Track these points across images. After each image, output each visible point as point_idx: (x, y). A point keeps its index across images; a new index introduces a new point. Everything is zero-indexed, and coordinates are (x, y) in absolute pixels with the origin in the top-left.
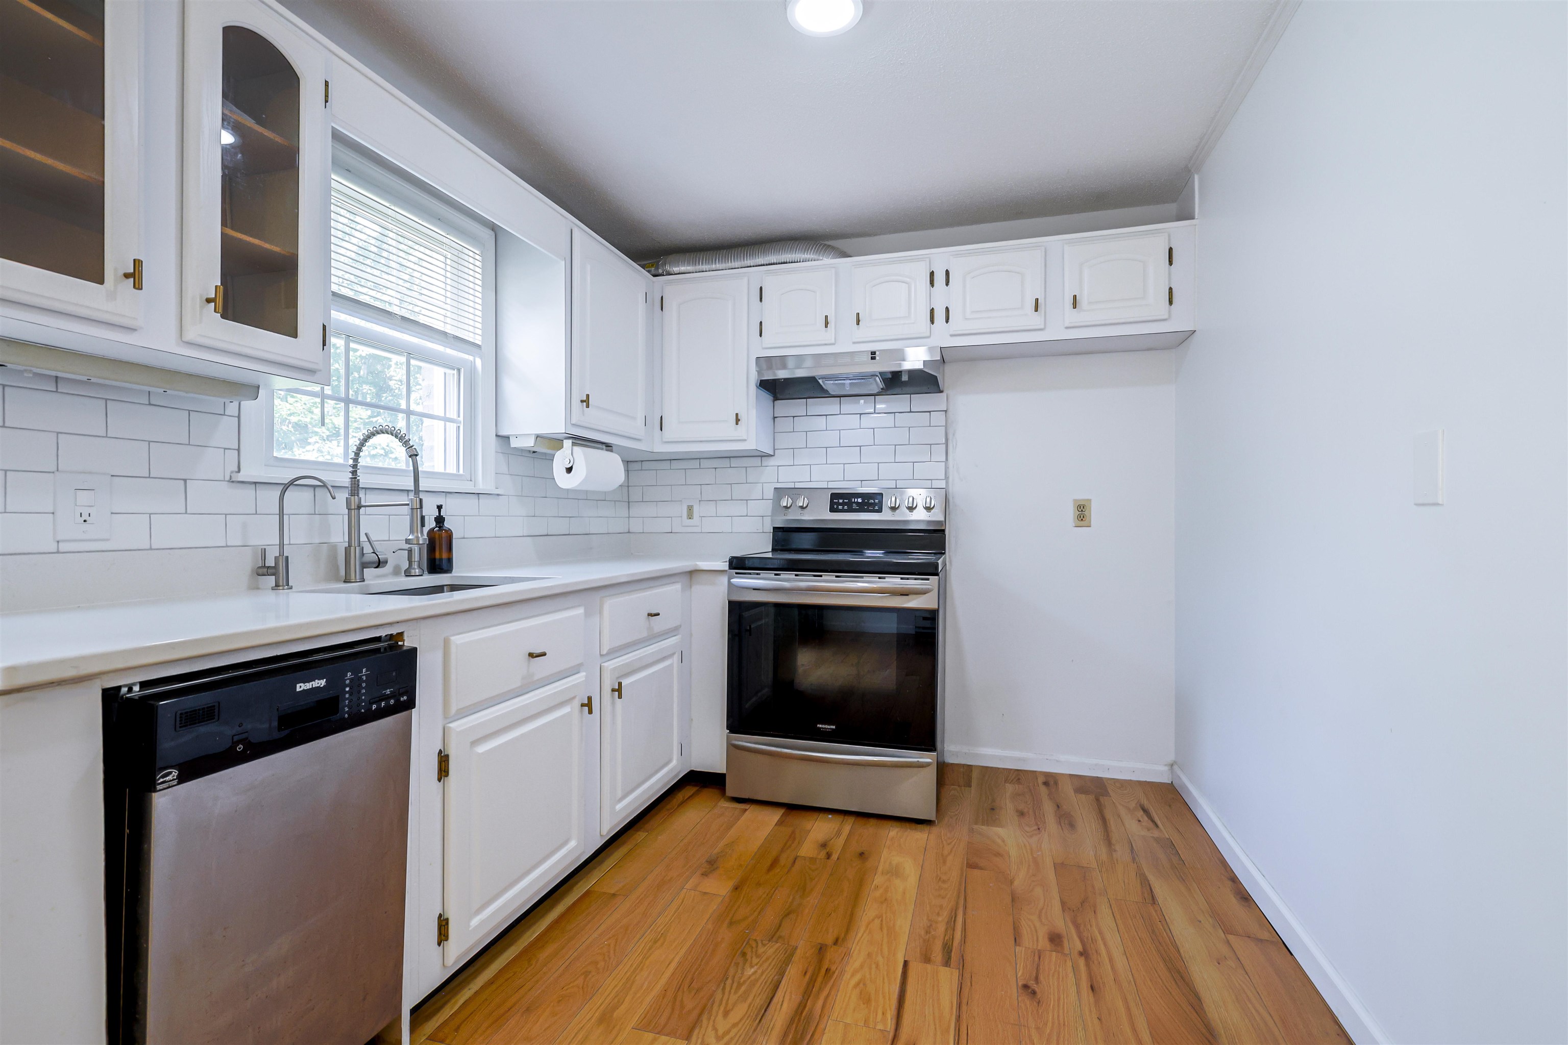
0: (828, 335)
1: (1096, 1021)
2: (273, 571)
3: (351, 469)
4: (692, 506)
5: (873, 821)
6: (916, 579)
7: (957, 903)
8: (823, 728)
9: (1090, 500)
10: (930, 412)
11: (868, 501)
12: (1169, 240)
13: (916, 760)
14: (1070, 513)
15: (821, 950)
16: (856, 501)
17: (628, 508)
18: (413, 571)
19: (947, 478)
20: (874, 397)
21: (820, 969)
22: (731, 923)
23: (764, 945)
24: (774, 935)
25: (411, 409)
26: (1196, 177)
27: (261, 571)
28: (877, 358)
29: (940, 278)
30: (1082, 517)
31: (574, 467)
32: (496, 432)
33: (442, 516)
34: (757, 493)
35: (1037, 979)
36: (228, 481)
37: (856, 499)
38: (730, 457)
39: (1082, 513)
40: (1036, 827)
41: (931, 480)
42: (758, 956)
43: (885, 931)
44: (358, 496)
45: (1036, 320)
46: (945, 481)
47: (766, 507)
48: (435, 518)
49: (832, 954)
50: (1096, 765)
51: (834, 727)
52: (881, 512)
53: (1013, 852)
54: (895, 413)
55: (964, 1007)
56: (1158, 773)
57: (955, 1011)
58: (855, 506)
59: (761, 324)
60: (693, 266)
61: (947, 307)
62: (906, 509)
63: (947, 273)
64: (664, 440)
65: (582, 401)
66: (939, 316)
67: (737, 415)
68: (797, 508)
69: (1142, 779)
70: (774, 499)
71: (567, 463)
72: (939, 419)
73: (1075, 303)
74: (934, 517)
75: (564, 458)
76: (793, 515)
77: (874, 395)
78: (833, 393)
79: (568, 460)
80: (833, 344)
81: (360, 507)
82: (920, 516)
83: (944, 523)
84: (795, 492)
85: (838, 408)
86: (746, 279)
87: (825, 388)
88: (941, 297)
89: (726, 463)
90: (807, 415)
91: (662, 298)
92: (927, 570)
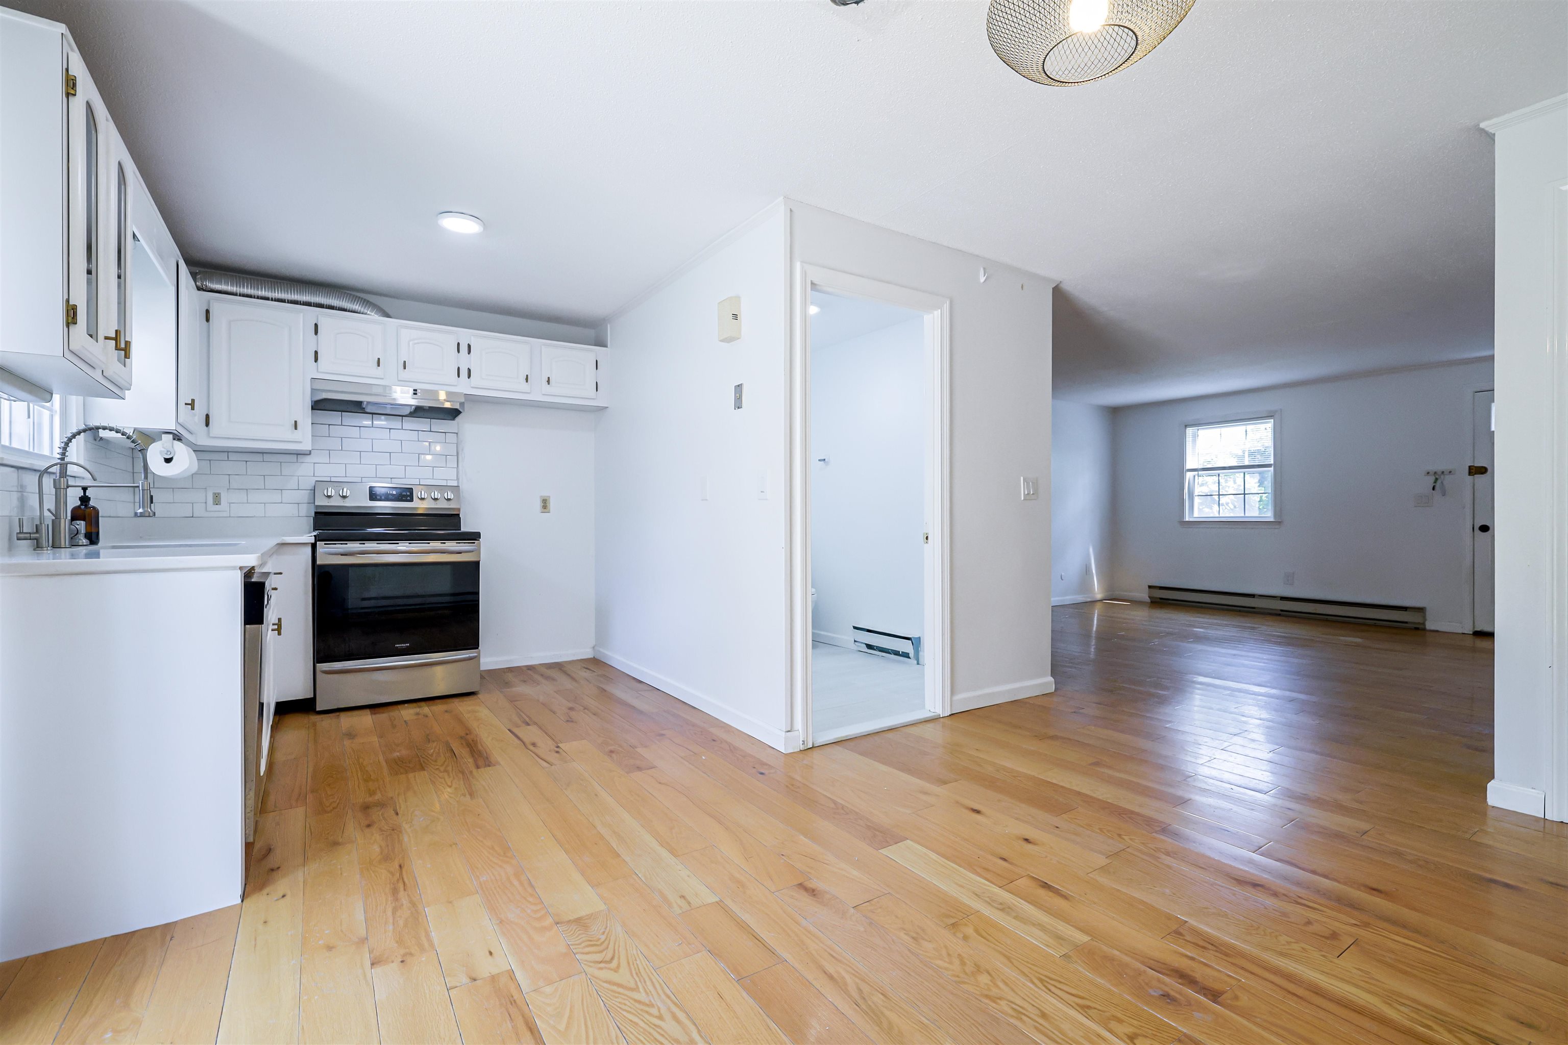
0: (379, 372)
4: (219, 494)
5: (438, 701)
6: (464, 543)
8: (400, 647)
9: (549, 497)
10: (447, 433)
11: (402, 493)
12: (596, 356)
13: (468, 656)
14: (538, 504)
15: (462, 737)
18: (80, 541)
19: (458, 479)
20: (401, 417)
26: (609, 326)
27: (22, 536)
28: (419, 394)
29: (464, 349)
30: (545, 507)
31: (174, 458)
32: (84, 421)
33: (88, 496)
34: (293, 484)
37: (392, 492)
38: (263, 453)
39: (545, 504)
40: (537, 684)
41: (448, 480)
44: (66, 477)
45: (524, 386)
46: (456, 480)
47: (304, 496)
48: (80, 497)
50: (554, 655)
51: (408, 645)
52: (413, 501)
53: (531, 693)
54: (420, 431)
56: (587, 653)
58: (392, 497)
59: (316, 353)
60: (237, 287)
61: (469, 368)
62: (431, 499)
63: (469, 346)
64: (211, 435)
65: (186, 404)
66: (464, 373)
67: (296, 422)
68: (340, 498)
69: (579, 658)
70: (314, 490)
71: (166, 454)
72: (451, 438)
73: (548, 382)
74: (452, 505)
75: (163, 449)
76: (336, 502)
77: (402, 416)
78: (368, 411)
79: (168, 451)
80: (382, 379)
81: (68, 487)
82: (443, 504)
83: (459, 510)
84: (336, 484)
85: (370, 423)
86: (302, 314)
87: (364, 407)
88: (464, 361)
89: (259, 457)
90: (342, 425)
91: (208, 312)
92: (474, 537)
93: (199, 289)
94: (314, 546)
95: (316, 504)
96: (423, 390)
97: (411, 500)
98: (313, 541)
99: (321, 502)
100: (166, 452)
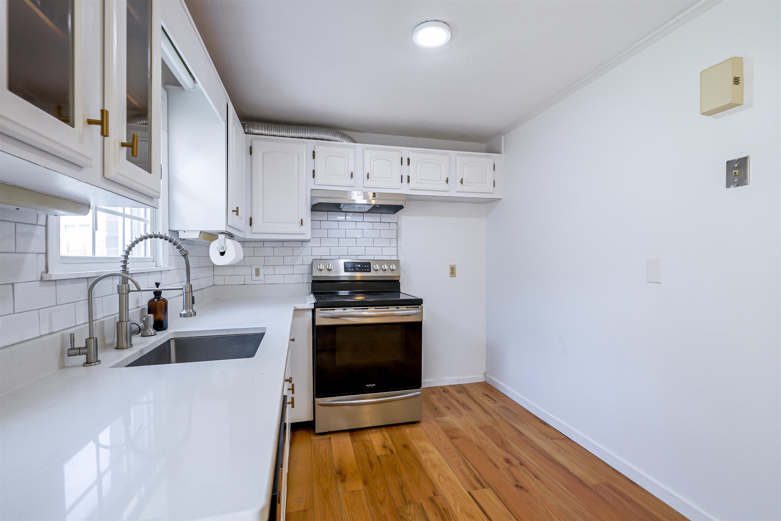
0: (351, 182)
1: (549, 490)
2: (86, 350)
3: (122, 264)
4: (259, 269)
5: (394, 428)
6: (411, 308)
7: (462, 457)
8: (369, 386)
9: (455, 266)
10: (390, 223)
11: (364, 266)
12: (494, 161)
13: (414, 394)
14: (448, 271)
15: (432, 500)
16: (357, 266)
17: (213, 270)
18: (149, 332)
19: (397, 255)
21: (441, 511)
22: (381, 503)
23: (406, 508)
24: (407, 502)
25: (125, 213)
26: (503, 138)
27: (72, 352)
28: (375, 196)
29: (405, 162)
30: (453, 273)
32: (169, 228)
34: (299, 261)
35: (517, 481)
36: (40, 281)
37: (357, 265)
38: (283, 241)
39: (453, 271)
40: (458, 413)
41: (391, 256)
42: (409, 515)
43: (447, 480)
44: (127, 283)
45: (445, 186)
46: (396, 256)
47: (306, 269)
49: (438, 500)
50: (459, 379)
51: (375, 385)
53: (460, 427)
54: (373, 222)
55: (506, 504)
56: (480, 378)
57: (505, 507)
58: (357, 269)
59: (314, 171)
60: (268, 131)
61: (408, 176)
62: (382, 270)
63: (409, 160)
64: (253, 232)
65: (233, 211)
66: (405, 179)
67: (302, 220)
68: (327, 270)
69: (475, 382)
70: (312, 265)
71: (221, 249)
72: (393, 226)
73: (462, 182)
74: (395, 274)
75: (219, 246)
76: (325, 274)
77: (363, 213)
78: (343, 210)
79: (222, 247)
80: (354, 187)
81: (129, 292)
82: (389, 274)
83: (399, 277)
84: (325, 261)
85: (344, 218)
86: (305, 145)
87: (341, 208)
88: (406, 170)
89: (280, 244)
90: (328, 221)
91: (251, 148)
92: (417, 302)
93: (246, 133)
94: (314, 311)
95: (313, 275)
96: (379, 193)
97: (370, 271)
98: (313, 308)
99: (316, 274)
100: (221, 248)
